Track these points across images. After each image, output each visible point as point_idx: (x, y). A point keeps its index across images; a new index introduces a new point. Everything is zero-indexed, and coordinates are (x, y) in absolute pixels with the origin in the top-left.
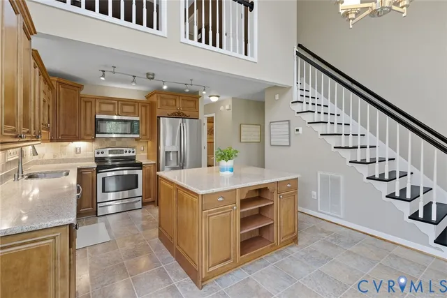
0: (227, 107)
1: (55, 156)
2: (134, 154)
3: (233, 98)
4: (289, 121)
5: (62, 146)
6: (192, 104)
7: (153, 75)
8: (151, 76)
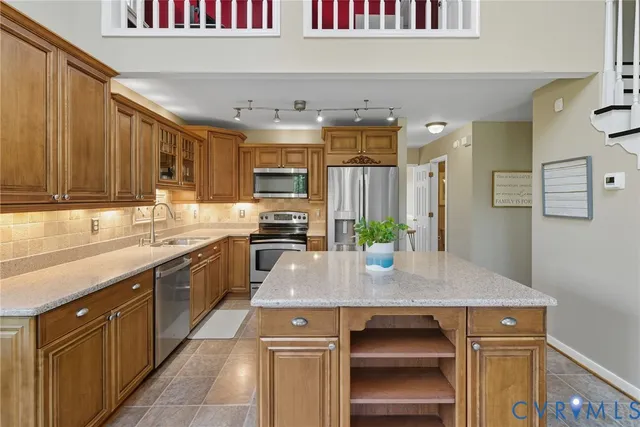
0: (464, 141)
1: (220, 220)
2: (306, 221)
3: (474, 123)
4: (588, 159)
5: (226, 208)
6: (384, 142)
7: (304, 103)
8: (300, 106)
